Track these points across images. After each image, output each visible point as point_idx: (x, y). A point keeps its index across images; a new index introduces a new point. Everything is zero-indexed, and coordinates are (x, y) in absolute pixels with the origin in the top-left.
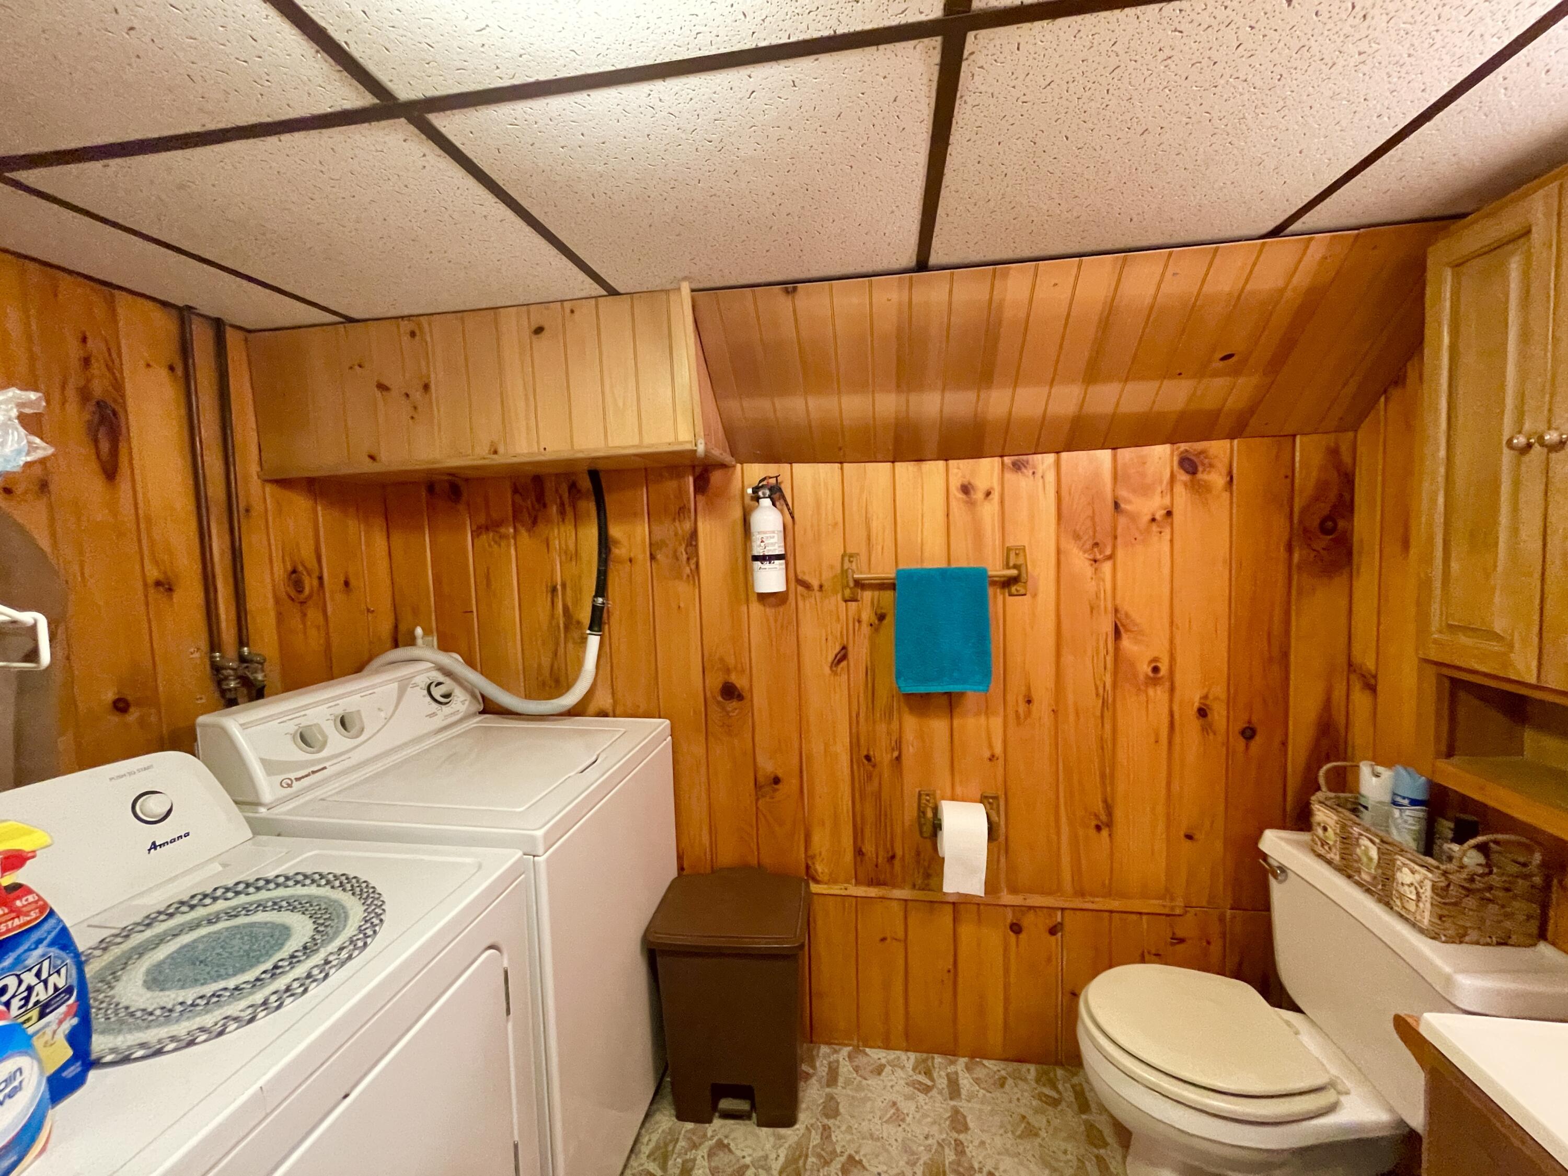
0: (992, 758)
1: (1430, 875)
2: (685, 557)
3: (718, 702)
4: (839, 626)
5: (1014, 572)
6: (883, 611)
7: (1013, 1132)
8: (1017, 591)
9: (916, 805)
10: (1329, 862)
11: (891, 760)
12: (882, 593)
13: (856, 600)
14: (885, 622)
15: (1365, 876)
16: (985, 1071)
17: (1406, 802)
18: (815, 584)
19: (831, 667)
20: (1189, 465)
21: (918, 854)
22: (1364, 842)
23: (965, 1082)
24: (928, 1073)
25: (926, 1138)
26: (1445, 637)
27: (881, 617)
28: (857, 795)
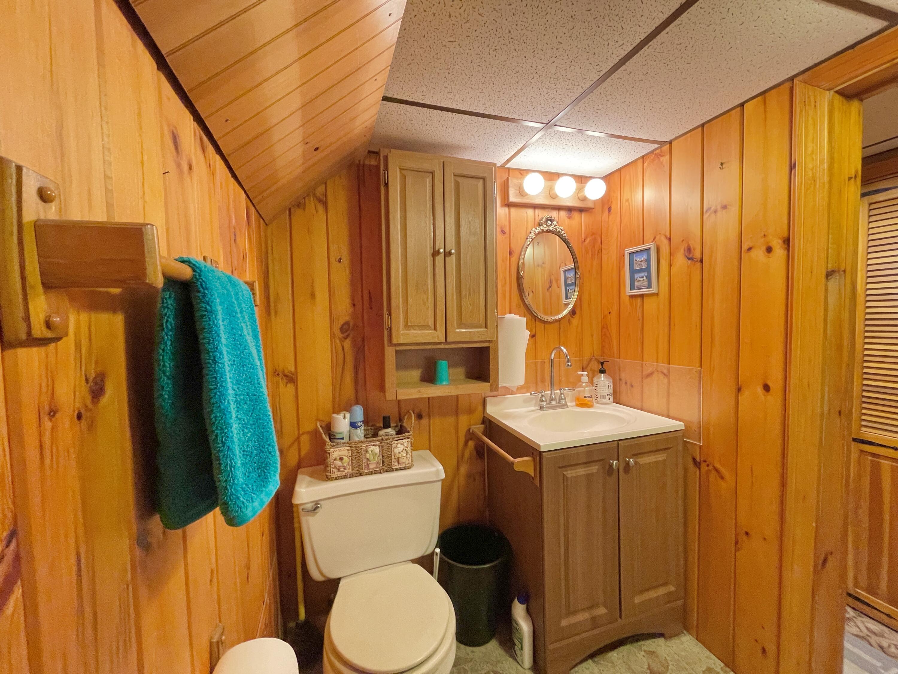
1: (411, 440)
10: (345, 477)
15: (372, 466)
17: (359, 424)
22: (371, 448)
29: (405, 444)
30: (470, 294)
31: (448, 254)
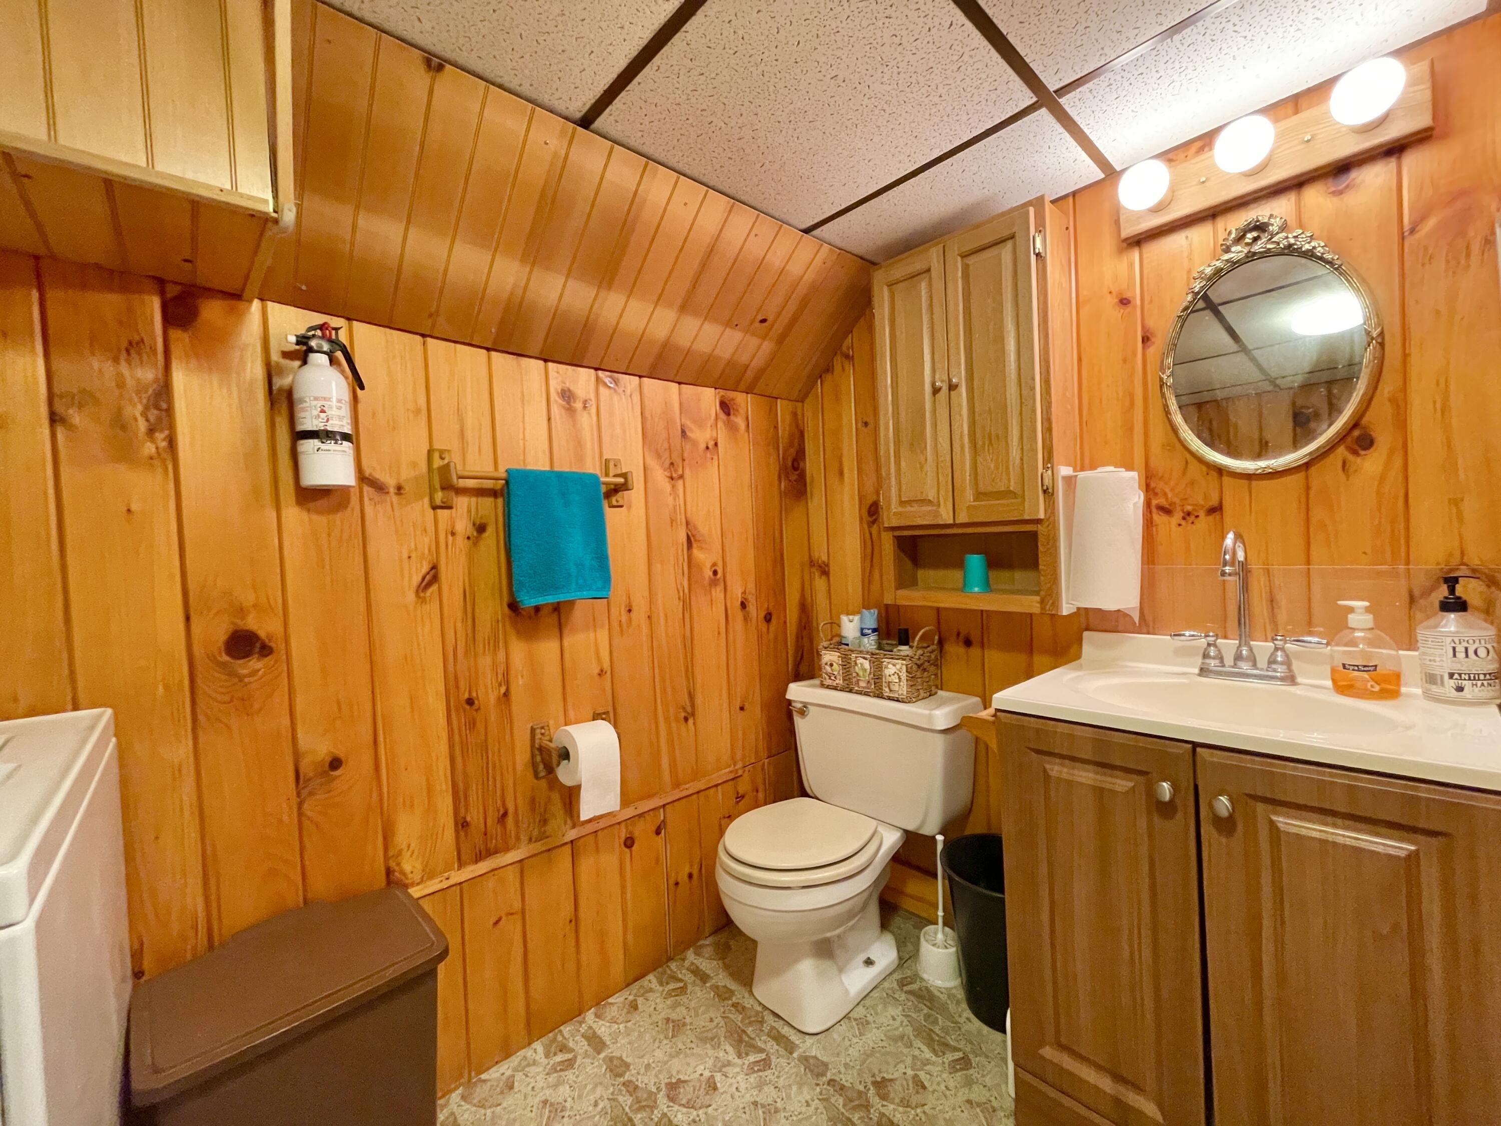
0: (601, 673)
1: (904, 662)
2: (142, 425)
3: (223, 665)
4: (427, 540)
5: (622, 480)
6: (483, 521)
7: (666, 1038)
8: (617, 501)
9: (528, 743)
10: (835, 688)
11: (499, 698)
12: (480, 499)
13: (450, 508)
14: (485, 535)
15: (862, 684)
16: (615, 1008)
17: (870, 631)
18: (390, 482)
19: (417, 592)
20: (726, 407)
21: (533, 800)
22: (860, 661)
23: (603, 1029)
24: (563, 1048)
25: (596, 1104)
26: (900, 509)
27: (481, 529)
28: (458, 752)
29: (898, 667)
30: (990, 440)
31: (952, 387)
